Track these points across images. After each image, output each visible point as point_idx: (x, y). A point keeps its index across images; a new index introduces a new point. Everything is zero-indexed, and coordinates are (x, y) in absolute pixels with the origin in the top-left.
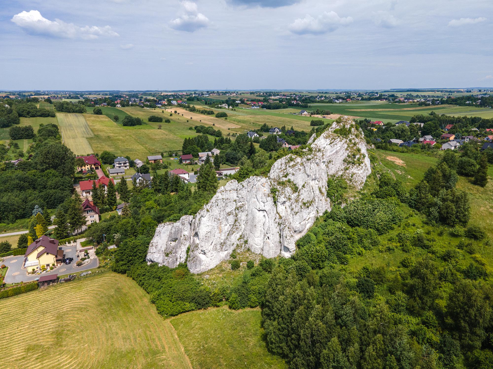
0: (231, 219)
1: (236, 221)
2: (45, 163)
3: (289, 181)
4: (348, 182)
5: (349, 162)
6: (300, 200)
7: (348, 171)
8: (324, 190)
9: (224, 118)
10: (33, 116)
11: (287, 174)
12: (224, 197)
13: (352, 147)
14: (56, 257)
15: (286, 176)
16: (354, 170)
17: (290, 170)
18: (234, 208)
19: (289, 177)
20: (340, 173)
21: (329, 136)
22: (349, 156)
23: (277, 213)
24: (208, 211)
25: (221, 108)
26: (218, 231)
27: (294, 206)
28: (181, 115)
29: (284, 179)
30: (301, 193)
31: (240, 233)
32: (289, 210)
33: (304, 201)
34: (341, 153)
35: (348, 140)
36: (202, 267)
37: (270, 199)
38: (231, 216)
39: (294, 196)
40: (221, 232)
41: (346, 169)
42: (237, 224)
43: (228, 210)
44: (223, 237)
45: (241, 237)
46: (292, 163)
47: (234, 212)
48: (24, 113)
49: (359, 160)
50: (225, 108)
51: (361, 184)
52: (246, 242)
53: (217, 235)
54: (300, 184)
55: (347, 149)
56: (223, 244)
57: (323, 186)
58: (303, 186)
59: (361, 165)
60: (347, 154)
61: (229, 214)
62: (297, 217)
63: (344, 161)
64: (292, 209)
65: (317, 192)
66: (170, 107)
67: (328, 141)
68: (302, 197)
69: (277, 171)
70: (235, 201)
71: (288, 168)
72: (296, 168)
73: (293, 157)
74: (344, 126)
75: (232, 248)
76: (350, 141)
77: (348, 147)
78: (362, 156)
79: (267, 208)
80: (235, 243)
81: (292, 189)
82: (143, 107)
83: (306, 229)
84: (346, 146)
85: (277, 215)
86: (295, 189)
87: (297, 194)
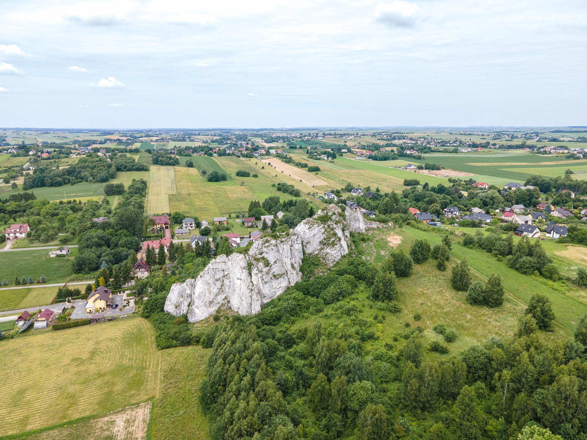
0: (219, 284)
1: (222, 285)
2: (119, 224)
3: (263, 258)
4: (322, 260)
5: (324, 244)
6: (271, 273)
7: (322, 251)
8: (296, 266)
9: (314, 173)
10: (129, 170)
11: (262, 253)
12: (214, 267)
13: (330, 231)
14: (107, 302)
15: (261, 254)
16: (328, 250)
17: (265, 250)
18: (222, 275)
19: (263, 255)
20: (316, 252)
21: (309, 222)
22: (325, 239)
23: (252, 282)
24: (201, 277)
25: (319, 159)
26: (208, 292)
27: (264, 277)
28: (273, 167)
29: (260, 256)
30: (272, 267)
31: (225, 295)
32: (260, 280)
33: (275, 274)
34: (317, 236)
35: (326, 226)
36: (196, 318)
37: (245, 272)
38: (219, 282)
39: (265, 270)
40: (210, 293)
41: (322, 249)
42: (223, 288)
43: (217, 277)
44: (212, 297)
45: (226, 298)
46: (267, 244)
47: (221, 279)
48: (122, 168)
49: (333, 242)
50: (324, 159)
51: (333, 262)
52: (229, 302)
53: (207, 295)
54: (272, 260)
55: (324, 233)
56: (211, 303)
57: (295, 263)
58: (275, 262)
59: (335, 246)
60: (323, 237)
61: (217, 280)
62: (267, 285)
63: (320, 242)
64: (263, 280)
65: (290, 267)
66: (267, 157)
67: (307, 226)
68: (272, 271)
69: (255, 249)
70: (223, 270)
71: (264, 248)
72: (270, 248)
73: (269, 239)
74: (327, 213)
75: (218, 306)
76: (329, 226)
77: (326, 231)
78: (338, 239)
79: (242, 278)
80: (221, 303)
81: (264, 264)
82: (239, 157)
83: (276, 295)
84: (323, 230)
85: (251, 283)
86: (267, 264)
87: (269, 268)
